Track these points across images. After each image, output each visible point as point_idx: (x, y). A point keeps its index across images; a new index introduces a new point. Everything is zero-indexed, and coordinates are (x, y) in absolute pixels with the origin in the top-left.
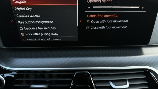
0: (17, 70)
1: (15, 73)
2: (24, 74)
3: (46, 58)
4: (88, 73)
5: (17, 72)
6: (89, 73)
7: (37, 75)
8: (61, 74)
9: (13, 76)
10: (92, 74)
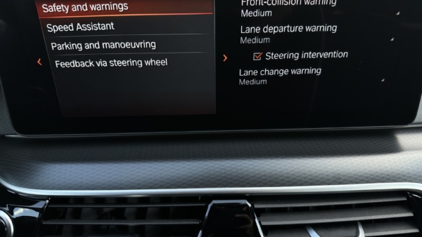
0: (48, 196)
3: (129, 162)
4: (247, 205)
5: (47, 201)
8: (169, 207)
10: (256, 206)
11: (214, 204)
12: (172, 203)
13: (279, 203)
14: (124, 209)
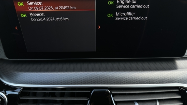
0: (22, 87)
1: (19, 90)
2: (30, 92)
6: (109, 92)
7: (46, 92)
9: (17, 93)
12: (76, 90)
13: (122, 91)
14: (55, 93)
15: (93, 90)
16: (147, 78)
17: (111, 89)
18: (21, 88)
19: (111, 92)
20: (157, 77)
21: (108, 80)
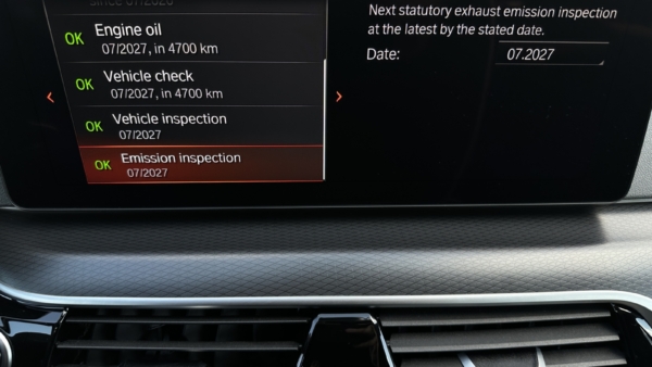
0: (65, 307)
1: (54, 317)
2: (93, 324)
4: (371, 321)
5: (65, 313)
6: (374, 321)
7: (149, 325)
9: (48, 331)
10: (385, 324)
11: (321, 319)
12: (258, 317)
13: (419, 319)
14: (183, 325)
15: (316, 316)
16: (503, 272)
17: (380, 311)
18: (61, 311)
19: (379, 322)
20: (535, 269)
21: (371, 280)
